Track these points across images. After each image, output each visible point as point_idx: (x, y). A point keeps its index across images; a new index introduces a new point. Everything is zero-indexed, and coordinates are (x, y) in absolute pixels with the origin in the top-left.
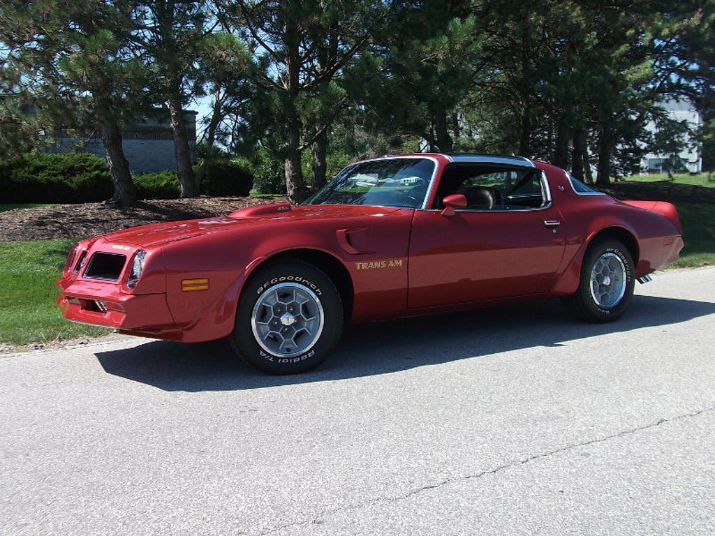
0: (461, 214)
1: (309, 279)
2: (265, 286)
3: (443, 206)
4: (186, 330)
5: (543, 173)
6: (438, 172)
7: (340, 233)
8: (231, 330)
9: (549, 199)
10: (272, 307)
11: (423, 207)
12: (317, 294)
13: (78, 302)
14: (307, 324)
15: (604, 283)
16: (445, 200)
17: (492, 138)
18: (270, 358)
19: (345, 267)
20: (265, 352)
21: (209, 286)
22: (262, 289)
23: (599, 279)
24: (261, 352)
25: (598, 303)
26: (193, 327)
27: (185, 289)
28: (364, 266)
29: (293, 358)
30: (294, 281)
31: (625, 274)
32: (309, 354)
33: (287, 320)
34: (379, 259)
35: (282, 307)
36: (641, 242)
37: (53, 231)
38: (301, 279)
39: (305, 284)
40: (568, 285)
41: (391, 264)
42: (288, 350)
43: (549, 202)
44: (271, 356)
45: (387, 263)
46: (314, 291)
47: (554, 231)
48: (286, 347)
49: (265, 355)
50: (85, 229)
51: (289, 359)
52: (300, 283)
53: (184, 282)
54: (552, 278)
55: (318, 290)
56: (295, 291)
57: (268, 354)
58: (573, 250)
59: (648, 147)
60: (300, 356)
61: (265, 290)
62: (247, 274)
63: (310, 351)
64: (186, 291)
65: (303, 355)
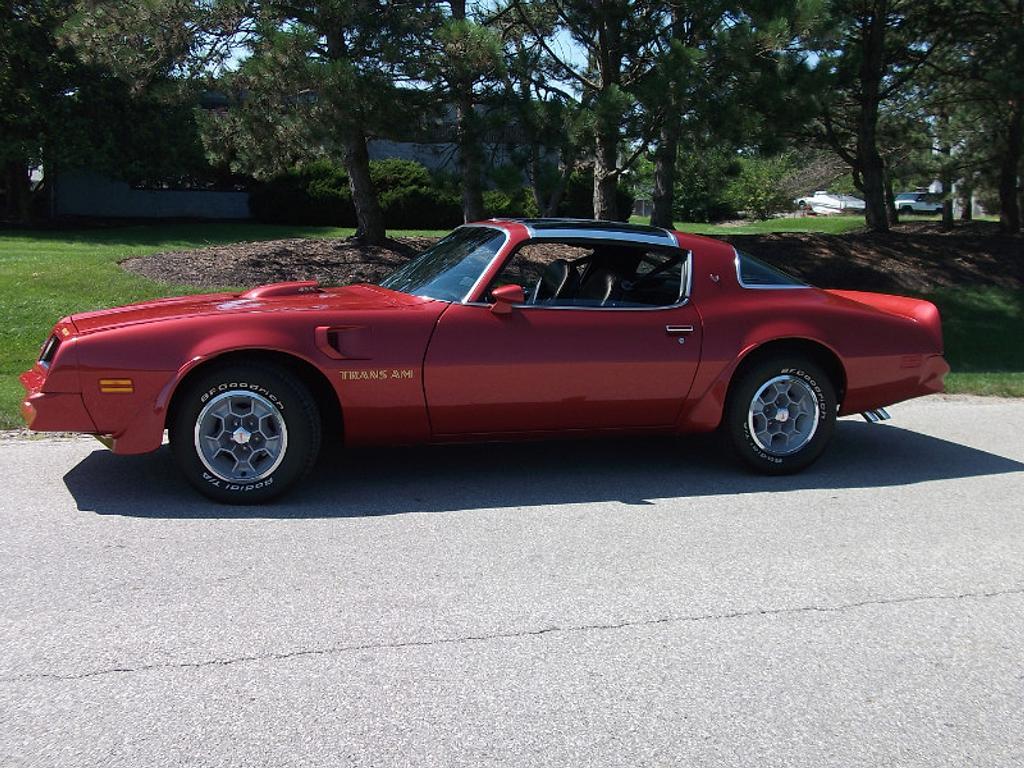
0: (523, 312)
2: (211, 392)
3: (493, 299)
5: (689, 255)
6: (507, 248)
7: (320, 330)
9: (687, 293)
10: (223, 419)
11: (466, 299)
14: (269, 444)
15: (777, 418)
16: (495, 292)
18: (215, 482)
19: (325, 378)
20: (210, 474)
21: (134, 389)
23: (768, 412)
24: (205, 474)
25: (762, 446)
26: (120, 435)
27: (103, 390)
28: (354, 375)
29: (246, 485)
30: (249, 389)
31: (817, 408)
32: (266, 483)
33: (241, 436)
34: (377, 367)
35: (235, 420)
36: (848, 363)
37: (269, 274)
38: (257, 388)
40: (710, 412)
41: (395, 374)
42: (244, 474)
43: (686, 298)
44: (218, 479)
45: (389, 374)
46: (274, 403)
47: (681, 340)
49: (209, 477)
50: (306, 273)
51: (240, 485)
52: (256, 392)
53: (102, 382)
54: (685, 406)
55: (279, 403)
56: (252, 402)
57: (214, 477)
58: (717, 370)
60: (255, 483)
61: (211, 398)
62: (179, 377)
63: (267, 478)
64: (104, 393)
65: (258, 482)
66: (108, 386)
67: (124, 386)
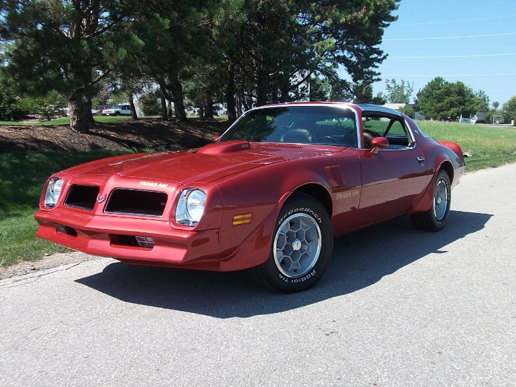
1: (314, 210)
2: (285, 217)
4: (225, 260)
5: (405, 120)
6: (359, 118)
7: (326, 169)
8: (266, 259)
9: (414, 140)
10: (286, 235)
11: (359, 147)
14: (308, 247)
15: (438, 202)
18: (286, 279)
20: (282, 274)
21: (251, 220)
22: (282, 219)
23: (436, 199)
24: (280, 275)
25: (436, 216)
26: (233, 256)
27: (235, 223)
28: (341, 196)
29: (301, 278)
31: (447, 195)
32: (312, 274)
33: (297, 245)
34: (347, 190)
35: (292, 234)
36: (455, 172)
38: (308, 210)
39: (311, 214)
41: (354, 194)
44: (286, 277)
45: (351, 194)
46: (316, 219)
47: (422, 165)
48: (295, 268)
49: (282, 277)
51: (298, 278)
52: (307, 213)
53: (236, 218)
55: (319, 219)
56: (301, 220)
57: (284, 276)
60: (305, 276)
61: (284, 220)
62: (280, 207)
63: (311, 271)
64: (235, 225)
65: (307, 274)
66: (237, 220)
67: (247, 219)
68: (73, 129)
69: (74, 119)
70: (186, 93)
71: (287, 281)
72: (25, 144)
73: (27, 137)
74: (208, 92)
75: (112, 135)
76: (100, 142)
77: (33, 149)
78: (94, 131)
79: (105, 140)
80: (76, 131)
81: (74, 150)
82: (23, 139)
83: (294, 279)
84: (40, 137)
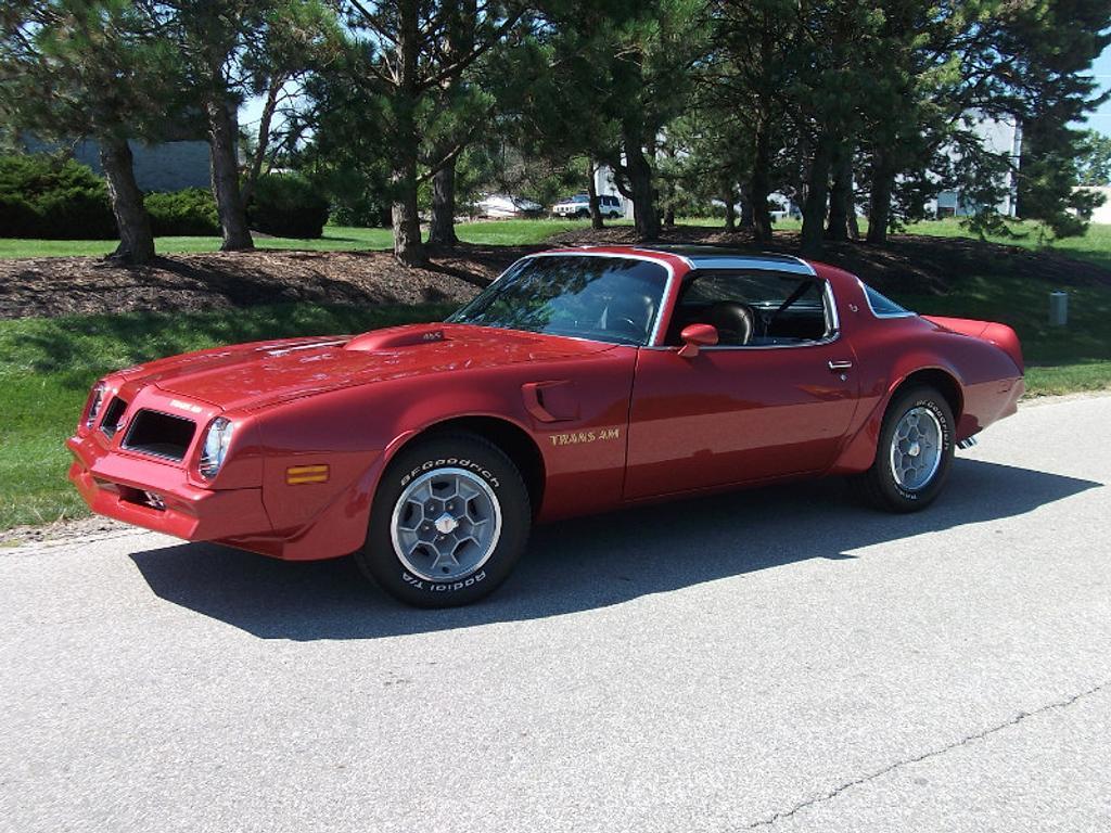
0: (710, 355)
1: (481, 464)
2: (413, 473)
3: (681, 342)
4: (290, 541)
5: (827, 284)
6: (674, 285)
7: (528, 388)
8: (362, 544)
9: (836, 326)
10: (422, 506)
11: (651, 344)
12: (492, 485)
13: (116, 490)
14: (475, 529)
15: (910, 453)
16: (685, 334)
17: (709, 162)
18: (417, 583)
19: (535, 444)
20: (410, 574)
21: (329, 476)
22: (408, 478)
23: (903, 446)
24: (405, 575)
25: (899, 482)
26: (302, 536)
27: (291, 481)
28: (564, 438)
29: (452, 584)
30: (457, 466)
31: (941, 439)
32: (477, 577)
33: (446, 524)
34: (584, 427)
35: (437, 504)
36: (967, 391)
37: (22, 303)
38: (468, 463)
39: (474, 470)
40: (858, 457)
41: (603, 436)
42: (445, 570)
43: (835, 331)
44: (420, 580)
45: (597, 435)
46: (488, 481)
47: (843, 377)
48: (443, 564)
49: (410, 579)
50: (72, 301)
51: (446, 584)
52: (467, 468)
53: (291, 471)
54: (835, 446)
55: (494, 480)
56: (458, 481)
57: (415, 577)
58: (868, 406)
59: (943, 181)
60: (463, 581)
61: (413, 479)
62: (387, 457)
63: (479, 571)
64: (291, 485)
65: (467, 578)
66: (297, 475)
67: (317, 474)
68: (399, 259)
69: (402, 240)
70: (677, 178)
71: (419, 586)
72: (301, 289)
73: (311, 274)
74: (724, 177)
75: (475, 272)
76: (445, 284)
77: (314, 297)
78: (440, 262)
79: (455, 281)
80: (405, 264)
81: (391, 300)
82: (299, 278)
83: (436, 584)
84: (333, 276)
